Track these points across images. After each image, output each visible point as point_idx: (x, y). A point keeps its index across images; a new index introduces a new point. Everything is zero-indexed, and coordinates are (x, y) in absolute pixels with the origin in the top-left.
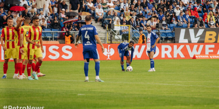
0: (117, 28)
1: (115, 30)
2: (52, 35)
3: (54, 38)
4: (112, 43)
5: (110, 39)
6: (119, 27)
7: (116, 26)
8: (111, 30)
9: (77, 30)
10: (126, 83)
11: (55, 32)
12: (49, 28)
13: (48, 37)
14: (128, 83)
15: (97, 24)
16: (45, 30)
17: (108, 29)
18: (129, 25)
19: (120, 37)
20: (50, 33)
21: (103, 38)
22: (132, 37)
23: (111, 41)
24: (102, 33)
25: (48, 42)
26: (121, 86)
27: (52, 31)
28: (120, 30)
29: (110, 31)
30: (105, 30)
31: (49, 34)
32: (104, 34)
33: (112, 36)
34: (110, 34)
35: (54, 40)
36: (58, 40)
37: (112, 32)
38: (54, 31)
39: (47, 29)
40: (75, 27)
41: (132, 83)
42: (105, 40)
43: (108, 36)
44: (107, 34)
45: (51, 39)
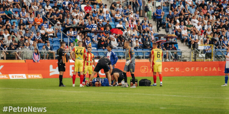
0: (201, 47)
1: (199, 49)
2: (144, 54)
3: (145, 56)
4: (196, 61)
6: (203, 47)
7: (199, 45)
8: (196, 49)
9: (165, 49)
10: (206, 97)
11: (145, 52)
12: (141, 48)
13: (140, 56)
14: (208, 98)
15: (183, 44)
16: (137, 50)
17: (192, 49)
18: (212, 44)
19: (204, 55)
20: (142, 52)
21: (188, 57)
22: (215, 55)
23: (195, 59)
24: (187, 52)
25: (140, 60)
26: (201, 100)
27: (144, 51)
28: (203, 49)
29: (194, 50)
30: (190, 49)
31: (141, 53)
32: (189, 53)
33: (196, 55)
34: (194, 53)
35: (145, 58)
36: (149, 59)
37: (196, 51)
38: (145, 50)
39: (139, 50)
40: (163, 47)
41: (211, 98)
42: (189, 58)
43: (193, 55)
44: (192, 53)
45: (143, 58)
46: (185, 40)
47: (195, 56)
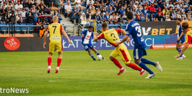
0: (84, 22)
2: (27, 29)
3: (29, 31)
4: (79, 36)
5: (77, 32)
6: (86, 22)
8: (79, 24)
10: (92, 70)
11: (29, 27)
12: (24, 23)
13: (23, 31)
14: (94, 71)
15: (66, 19)
16: (21, 24)
17: (76, 23)
20: (26, 27)
21: (71, 32)
22: (97, 30)
23: (79, 34)
24: (71, 27)
25: (24, 35)
26: (87, 73)
27: (27, 26)
29: (78, 25)
30: (74, 24)
31: (24, 28)
32: (73, 28)
33: (79, 29)
34: (77, 27)
35: (29, 33)
36: (32, 33)
37: (80, 26)
38: (28, 25)
40: (47, 22)
41: (96, 71)
42: (73, 33)
44: (75, 28)
45: (27, 32)
46: (68, 15)
47: (78, 31)
